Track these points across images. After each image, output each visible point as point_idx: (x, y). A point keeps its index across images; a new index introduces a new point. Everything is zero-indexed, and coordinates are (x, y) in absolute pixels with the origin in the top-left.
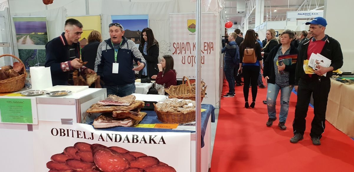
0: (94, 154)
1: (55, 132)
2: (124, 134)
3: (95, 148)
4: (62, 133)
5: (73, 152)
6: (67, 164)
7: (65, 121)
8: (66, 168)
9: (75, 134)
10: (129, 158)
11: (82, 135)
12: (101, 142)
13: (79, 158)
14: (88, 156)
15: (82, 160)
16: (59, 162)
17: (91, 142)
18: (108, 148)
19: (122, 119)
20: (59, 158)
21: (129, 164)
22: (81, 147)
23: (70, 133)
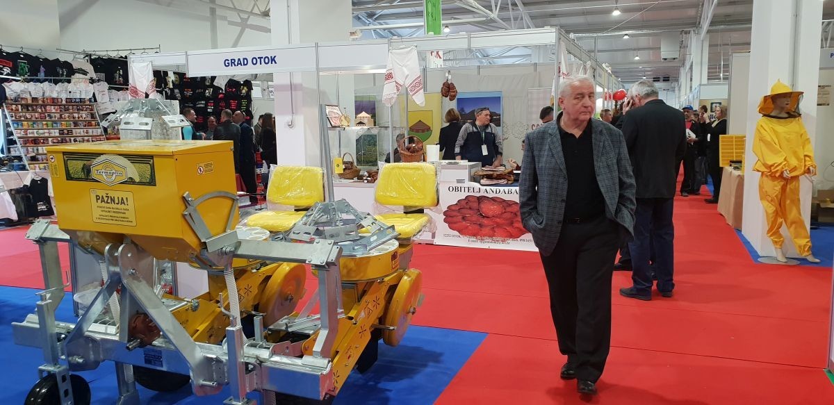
0: (479, 203)
1: (451, 189)
2: (502, 189)
3: (480, 199)
4: (456, 189)
5: (464, 203)
6: (459, 212)
7: (459, 181)
8: (458, 214)
9: (467, 189)
10: (505, 204)
11: (472, 190)
12: (486, 195)
13: (468, 207)
14: (475, 205)
15: (470, 208)
16: (453, 211)
17: (478, 195)
18: (491, 198)
19: (500, 179)
20: (453, 208)
21: (505, 209)
22: (470, 199)
23: (463, 189)
